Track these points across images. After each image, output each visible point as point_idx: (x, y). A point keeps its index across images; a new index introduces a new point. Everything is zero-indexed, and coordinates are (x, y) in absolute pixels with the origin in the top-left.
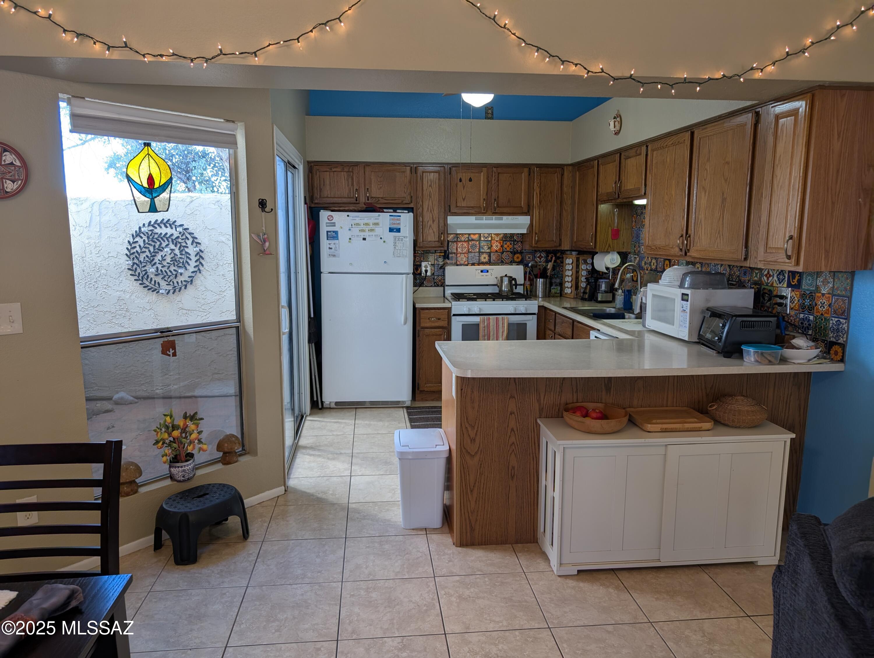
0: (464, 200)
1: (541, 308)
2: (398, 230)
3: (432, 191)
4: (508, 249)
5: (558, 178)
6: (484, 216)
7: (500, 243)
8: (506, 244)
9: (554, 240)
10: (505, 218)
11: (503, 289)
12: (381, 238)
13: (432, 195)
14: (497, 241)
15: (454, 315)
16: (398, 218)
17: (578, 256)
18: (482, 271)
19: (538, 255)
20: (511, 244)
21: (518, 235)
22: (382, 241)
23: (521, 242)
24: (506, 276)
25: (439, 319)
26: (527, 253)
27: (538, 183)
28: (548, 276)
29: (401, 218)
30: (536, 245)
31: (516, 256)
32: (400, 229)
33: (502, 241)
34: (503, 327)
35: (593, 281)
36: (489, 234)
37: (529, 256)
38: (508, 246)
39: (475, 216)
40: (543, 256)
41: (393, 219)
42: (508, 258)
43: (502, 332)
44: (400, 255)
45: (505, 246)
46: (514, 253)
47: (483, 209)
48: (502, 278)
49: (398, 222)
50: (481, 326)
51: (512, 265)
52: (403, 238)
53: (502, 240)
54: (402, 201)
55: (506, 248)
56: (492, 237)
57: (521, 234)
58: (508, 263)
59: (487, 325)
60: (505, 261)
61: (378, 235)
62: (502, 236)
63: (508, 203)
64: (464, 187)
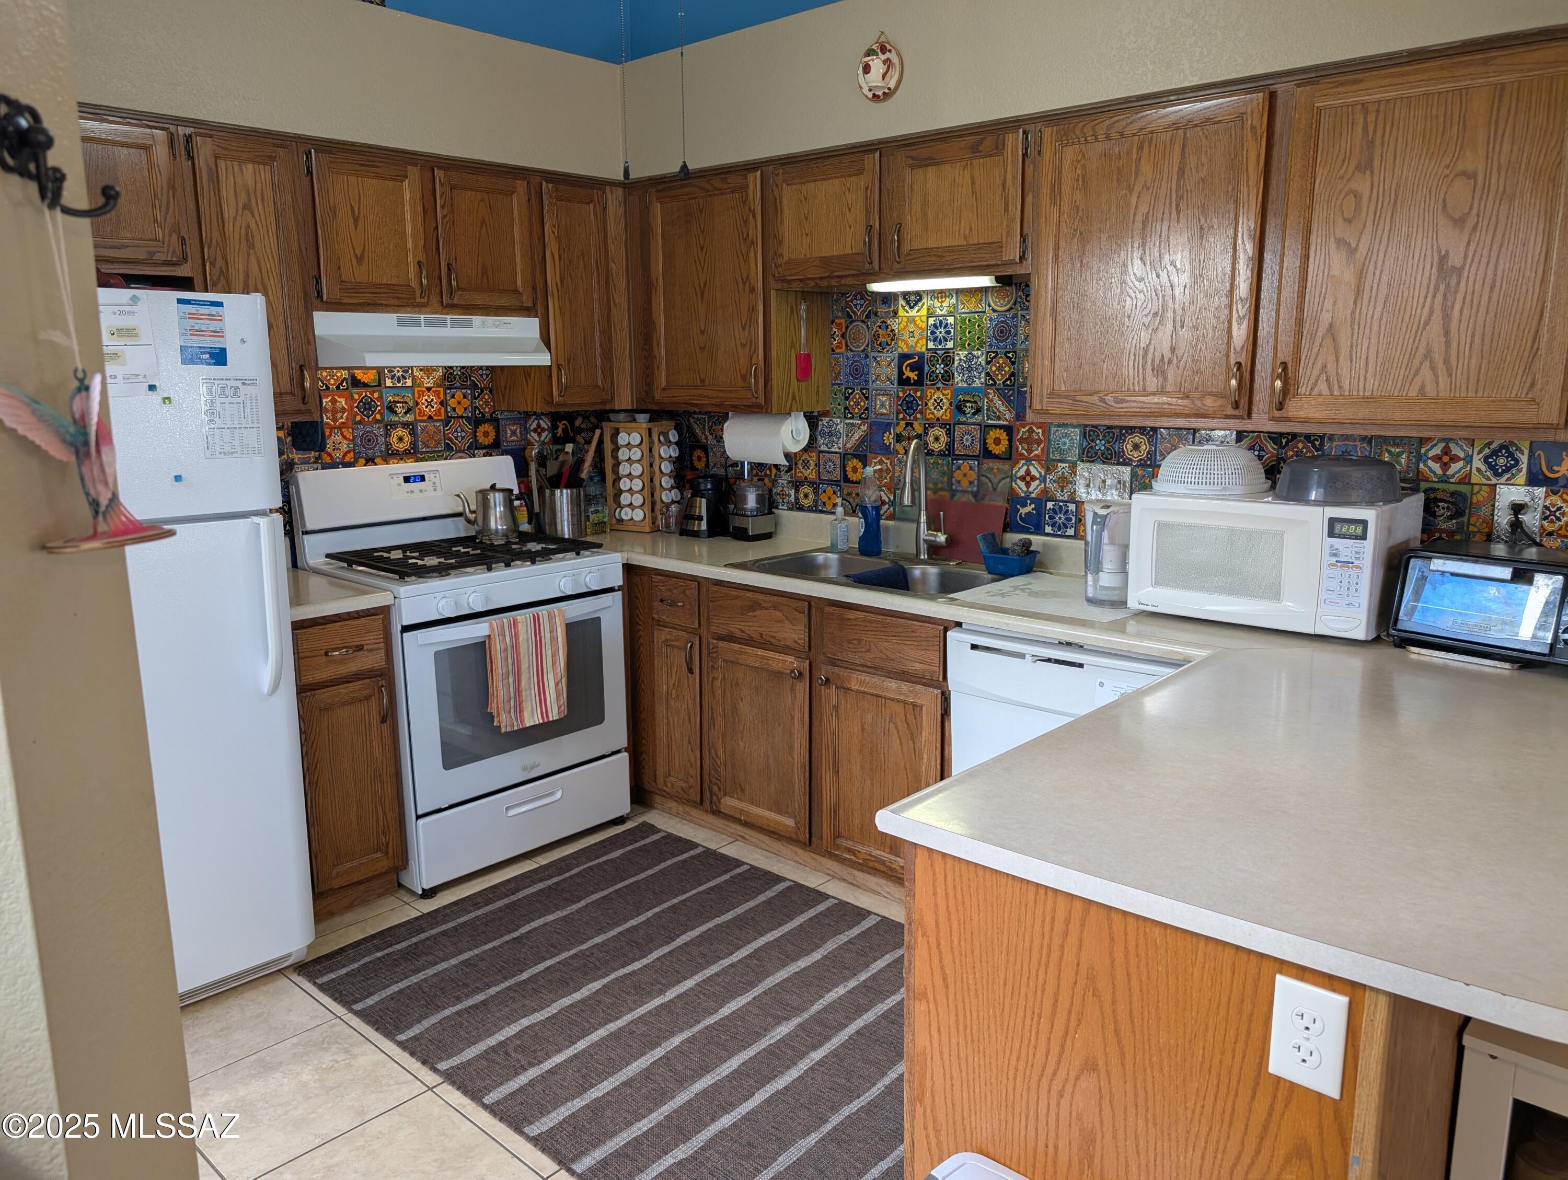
0: (360, 260)
1: (629, 569)
2: (219, 357)
3: (253, 226)
4: (460, 411)
5: (595, 214)
6: (420, 313)
7: (437, 394)
8: (453, 397)
9: (600, 383)
10: (477, 320)
11: (493, 525)
12: (152, 388)
13: (257, 238)
14: (429, 389)
15: (406, 629)
16: (213, 310)
17: (650, 425)
18: (407, 479)
19: (534, 426)
20: (465, 397)
21: (480, 372)
22: (156, 398)
23: (491, 391)
24: (493, 487)
25: (360, 648)
26: (506, 419)
27: (554, 226)
28: (583, 480)
29: (226, 311)
30: (561, 399)
31: (482, 428)
32: (223, 350)
33: (441, 389)
34: (554, 639)
35: (709, 486)
36: (406, 370)
37: (514, 428)
38: (459, 402)
39: (395, 312)
40: (546, 427)
41: (192, 316)
42: (463, 438)
43: (553, 655)
44: (233, 446)
45: (452, 402)
46: (477, 422)
47: (418, 293)
48: (483, 494)
49: (214, 325)
50: (497, 647)
51: (474, 456)
52: (239, 383)
53: (440, 386)
54: (152, 253)
55: (454, 409)
56: (414, 379)
57: (488, 368)
58: (463, 451)
59: (511, 641)
60: (453, 443)
61: (137, 376)
62: (440, 373)
63: (483, 276)
64: (356, 221)
